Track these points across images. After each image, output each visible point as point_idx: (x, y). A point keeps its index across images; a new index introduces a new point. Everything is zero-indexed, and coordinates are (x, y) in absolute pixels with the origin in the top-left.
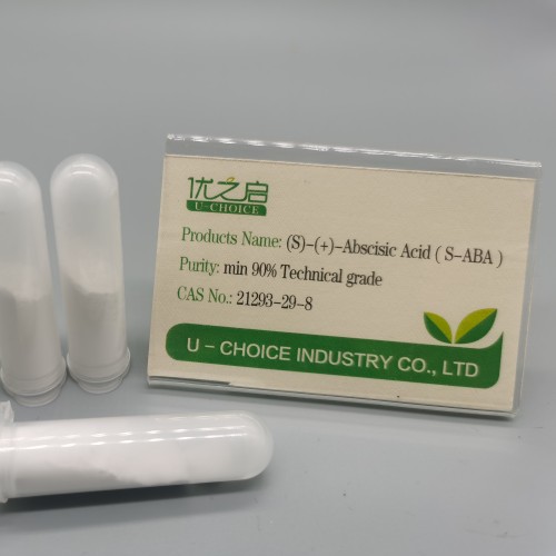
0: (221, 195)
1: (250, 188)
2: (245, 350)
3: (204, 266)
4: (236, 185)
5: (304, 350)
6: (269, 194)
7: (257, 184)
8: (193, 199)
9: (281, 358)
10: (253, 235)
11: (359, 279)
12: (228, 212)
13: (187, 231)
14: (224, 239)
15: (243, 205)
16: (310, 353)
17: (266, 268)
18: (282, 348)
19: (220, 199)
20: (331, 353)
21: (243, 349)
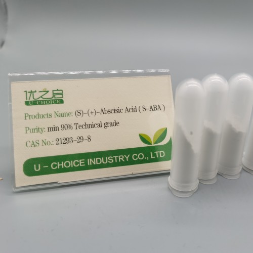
0: (41, 97)
1: (55, 92)
2: (63, 165)
3: (38, 130)
4: (48, 92)
5: (91, 159)
6: (63, 94)
7: (58, 90)
8: (28, 100)
9: (81, 165)
10: (59, 113)
11: (109, 124)
12: (46, 104)
13: (27, 115)
14: (45, 116)
15: (52, 100)
16: (93, 161)
17: (67, 126)
18: (80, 160)
19: (41, 99)
20: (103, 158)
21: (62, 165)
